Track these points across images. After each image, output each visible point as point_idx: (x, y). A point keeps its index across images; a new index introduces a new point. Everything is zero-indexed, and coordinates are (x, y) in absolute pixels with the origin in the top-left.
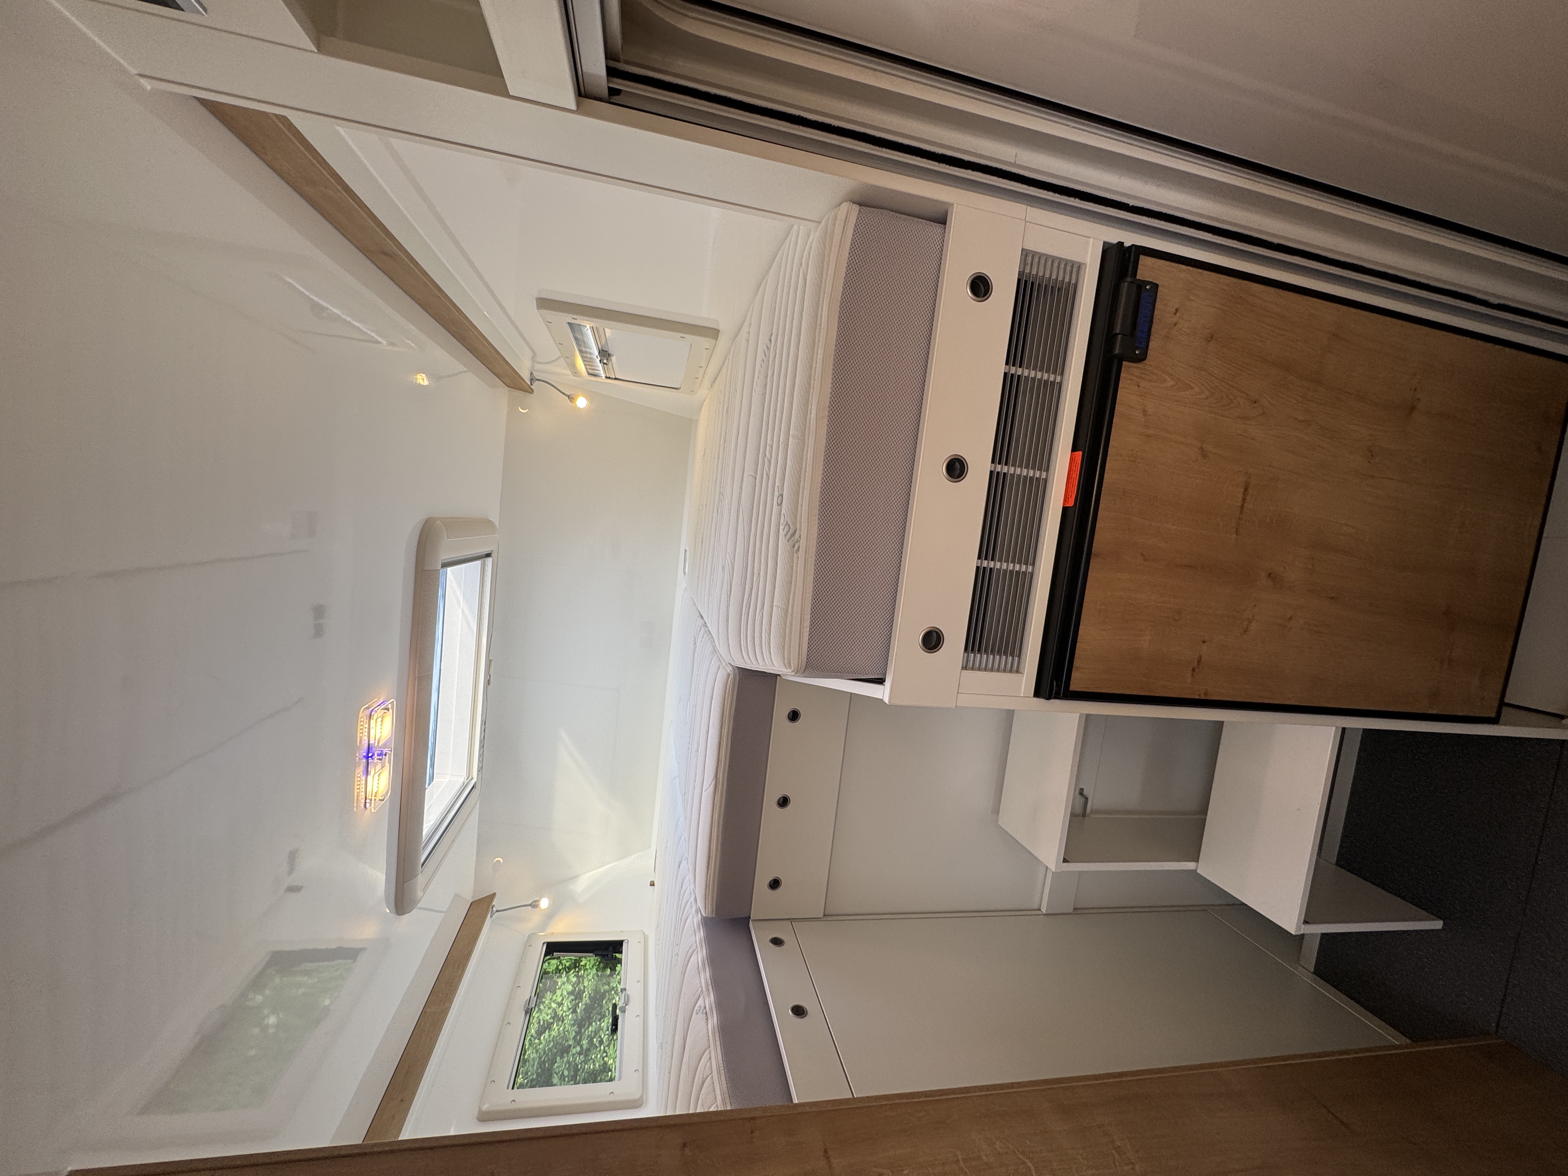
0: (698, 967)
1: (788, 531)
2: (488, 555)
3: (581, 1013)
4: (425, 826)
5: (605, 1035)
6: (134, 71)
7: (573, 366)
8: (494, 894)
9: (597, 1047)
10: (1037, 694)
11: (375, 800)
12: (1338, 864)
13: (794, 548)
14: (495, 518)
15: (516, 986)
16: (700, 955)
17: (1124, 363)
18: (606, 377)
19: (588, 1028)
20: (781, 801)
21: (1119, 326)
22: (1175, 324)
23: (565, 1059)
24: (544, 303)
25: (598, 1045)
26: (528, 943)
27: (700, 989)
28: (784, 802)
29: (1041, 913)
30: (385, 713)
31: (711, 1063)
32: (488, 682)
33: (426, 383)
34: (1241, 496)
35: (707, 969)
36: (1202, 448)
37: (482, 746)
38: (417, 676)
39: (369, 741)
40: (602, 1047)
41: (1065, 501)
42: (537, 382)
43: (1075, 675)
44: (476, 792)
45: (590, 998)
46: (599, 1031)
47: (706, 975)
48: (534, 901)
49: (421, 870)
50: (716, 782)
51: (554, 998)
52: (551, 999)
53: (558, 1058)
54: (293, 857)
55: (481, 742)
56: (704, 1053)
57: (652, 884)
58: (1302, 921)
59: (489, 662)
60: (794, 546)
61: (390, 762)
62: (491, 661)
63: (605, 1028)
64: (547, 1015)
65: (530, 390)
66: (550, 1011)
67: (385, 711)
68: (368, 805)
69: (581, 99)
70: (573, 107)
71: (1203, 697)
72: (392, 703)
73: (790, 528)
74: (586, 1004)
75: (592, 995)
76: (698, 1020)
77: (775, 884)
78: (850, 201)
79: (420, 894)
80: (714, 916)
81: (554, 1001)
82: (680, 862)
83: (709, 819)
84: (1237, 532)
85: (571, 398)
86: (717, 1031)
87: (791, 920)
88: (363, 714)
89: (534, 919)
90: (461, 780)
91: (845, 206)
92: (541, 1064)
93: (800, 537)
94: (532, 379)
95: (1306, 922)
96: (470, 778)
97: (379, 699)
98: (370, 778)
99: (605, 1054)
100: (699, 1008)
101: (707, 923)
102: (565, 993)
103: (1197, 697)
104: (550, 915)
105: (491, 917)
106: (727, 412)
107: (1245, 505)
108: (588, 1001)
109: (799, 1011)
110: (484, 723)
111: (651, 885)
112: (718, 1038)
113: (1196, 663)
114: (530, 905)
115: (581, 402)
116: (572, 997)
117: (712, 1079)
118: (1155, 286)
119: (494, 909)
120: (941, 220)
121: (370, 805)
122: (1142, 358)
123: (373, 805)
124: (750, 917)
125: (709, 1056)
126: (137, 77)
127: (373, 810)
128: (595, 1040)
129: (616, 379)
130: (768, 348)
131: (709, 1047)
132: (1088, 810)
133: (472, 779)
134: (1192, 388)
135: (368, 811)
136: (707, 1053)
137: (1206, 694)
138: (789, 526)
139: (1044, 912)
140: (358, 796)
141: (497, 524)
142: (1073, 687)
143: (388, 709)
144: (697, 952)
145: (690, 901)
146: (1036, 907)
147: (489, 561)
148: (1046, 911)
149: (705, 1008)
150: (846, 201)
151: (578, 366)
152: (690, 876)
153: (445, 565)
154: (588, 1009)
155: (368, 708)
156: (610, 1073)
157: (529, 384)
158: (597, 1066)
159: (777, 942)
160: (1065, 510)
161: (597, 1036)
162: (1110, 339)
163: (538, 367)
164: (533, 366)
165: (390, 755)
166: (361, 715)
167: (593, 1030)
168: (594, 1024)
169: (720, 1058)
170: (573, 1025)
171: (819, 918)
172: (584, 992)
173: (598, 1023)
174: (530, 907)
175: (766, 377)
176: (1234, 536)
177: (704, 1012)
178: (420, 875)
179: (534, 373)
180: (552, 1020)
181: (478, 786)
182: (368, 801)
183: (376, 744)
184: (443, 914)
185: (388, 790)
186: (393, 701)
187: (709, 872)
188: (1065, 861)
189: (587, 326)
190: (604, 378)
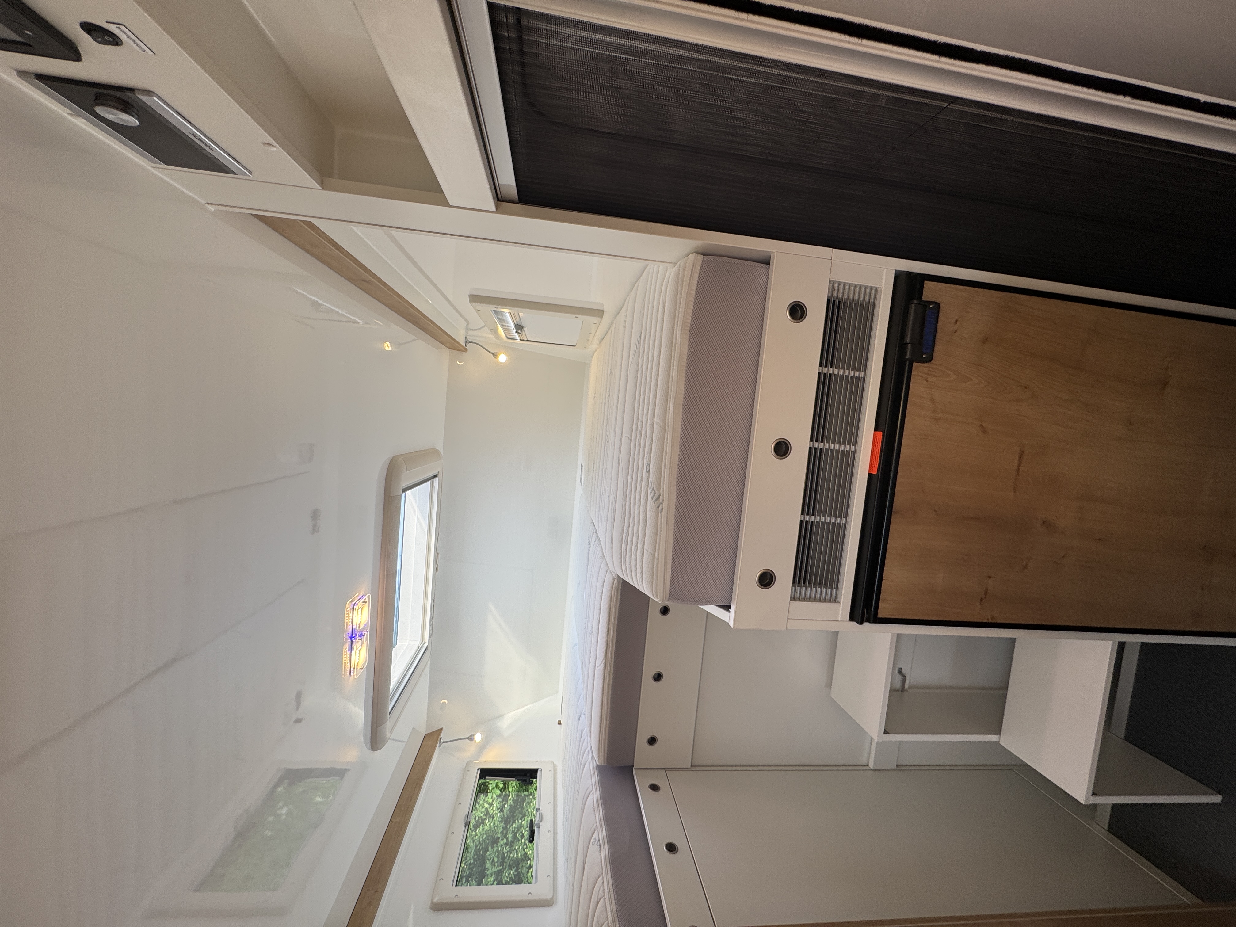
0: (594, 806)
1: (654, 495)
2: (436, 476)
3: (506, 813)
4: (391, 681)
5: (525, 831)
6: (203, 202)
7: (495, 331)
8: (441, 729)
9: (519, 840)
10: (852, 618)
11: (357, 668)
12: (1126, 739)
13: (658, 509)
14: (440, 447)
15: (457, 803)
16: (595, 796)
17: (914, 364)
18: (521, 340)
19: (512, 825)
20: (656, 676)
21: (909, 337)
22: (956, 331)
23: (495, 849)
24: (475, 298)
25: (520, 838)
26: (466, 770)
27: (595, 825)
28: (658, 677)
29: (869, 769)
30: (363, 604)
31: (604, 887)
32: (436, 570)
33: (390, 349)
34: (1016, 461)
35: (601, 807)
36: (982, 425)
37: (432, 618)
38: (385, 574)
39: (353, 626)
40: (523, 841)
41: (871, 468)
42: (470, 344)
43: (881, 605)
44: (427, 652)
45: (513, 800)
46: (521, 828)
47: (599, 813)
48: (471, 736)
49: (388, 717)
50: (606, 661)
51: (486, 799)
52: (484, 800)
53: (490, 848)
54: (299, 697)
55: (431, 615)
56: (599, 878)
57: (560, 723)
58: (1091, 793)
59: (437, 555)
60: (658, 507)
61: (367, 640)
62: (438, 554)
63: (525, 826)
64: (481, 813)
65: (463, 350)
66: (483, 810)
67: (364, 603)
68: (352, 674)
69: (499, 202)
70: (494, 209)
71: (990, 621)
72: (368, 597)
73: (655, 493)
74: (511, 806)
75: (515, 798)
76: (593, 850)
77: (652, 741)
78: (696, 252)
79: (388, 735)
80: (605, 764)
81: (487, 802)
82: (580, 716)
83: (601, 689)
84: (1015, 490)
85: (495, 355)
86: (608, 860)
87: (666, 769)
88: (348, 606)
89: (471, 749)
90: (417, 644)
91: (692, 257)
92: (477, 851)
93: (663, 501)
94: (467, 342)
95: (1094, 794)
96: (423, 642)
97: (359, 594)
98: (353, 653)
99: (525, 847)
100: (594, 841)
101: (600, 769)
102: (494, 796)
103: (986, 621)
104: (483, 747)
105: (439, 747)
106: (611, 373)
107: (1021, 468)
108: (512, 803)
109: (671, 848)
110: (433, 600)
111: (558, 724)
112: (609, 867)
113: (983, 594)
114: (468, 738)
115: (503, 358)
116: (500, 800)
117: (605, 901)
118: (938, 305)
119: (442, 740)
120: (766, 262)
121: (354, 673)
122: (929, 360)
123: (355, 673)
124: (633, 766)
125: (602, 881)
126: (206, 205)
127: (355, 676)
128: (517, 834)
129: (528, 341)
130: (639, 343)
131: (602, 873)
132: (907, 686)
133: (425, 643)
134: (972, 380)
135: (352, 677)
136: (600, 878)
137: (993, 618)
138: (655, 491)
139: (872, 768)
140: (345, 666)
141: (441, 451)
142: (880, 615)
143: (365, 602)
144: (593, 792)
145: (587, 750)
146: (865, 763)
147: (437, 479)
148: (873, 767)
149: (599, 840)
150: (693, 253)
151: (499, 333)
152: (586, 730)
153: (405, 490)
154: (512, 809)
155: (352, 601)
156: (529, 862)
157: (464, 345)
158: (519, 855)
159: (654, 788)
160: (870, 475)
161: (520, 832)
162: (903, 347)
163: (470, 333)
164: (467, 333)
165: (367, 635)
166: (347, 606)
167: (516, 827)
168: (516, 821)
169: (611, 883)
170: (501, 822)
171: (687, 768)
172: (509, 796)
173: (520, 821)
174: (467, 740)
175: (638, 365)
176: (1013, 493)
177: (599, 844)
178: (388, 721)
179: (468, 337)
180: (484, 817)
181: (429, 648)
182: (352, 669)
183: (358, 628)
184: (404, 744)
185: (366, 662)
186: (369, 596)
187: (602, 729)
188: (886, 732)
189: (506, 311)
190: (519, 340)
